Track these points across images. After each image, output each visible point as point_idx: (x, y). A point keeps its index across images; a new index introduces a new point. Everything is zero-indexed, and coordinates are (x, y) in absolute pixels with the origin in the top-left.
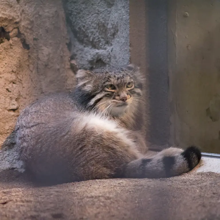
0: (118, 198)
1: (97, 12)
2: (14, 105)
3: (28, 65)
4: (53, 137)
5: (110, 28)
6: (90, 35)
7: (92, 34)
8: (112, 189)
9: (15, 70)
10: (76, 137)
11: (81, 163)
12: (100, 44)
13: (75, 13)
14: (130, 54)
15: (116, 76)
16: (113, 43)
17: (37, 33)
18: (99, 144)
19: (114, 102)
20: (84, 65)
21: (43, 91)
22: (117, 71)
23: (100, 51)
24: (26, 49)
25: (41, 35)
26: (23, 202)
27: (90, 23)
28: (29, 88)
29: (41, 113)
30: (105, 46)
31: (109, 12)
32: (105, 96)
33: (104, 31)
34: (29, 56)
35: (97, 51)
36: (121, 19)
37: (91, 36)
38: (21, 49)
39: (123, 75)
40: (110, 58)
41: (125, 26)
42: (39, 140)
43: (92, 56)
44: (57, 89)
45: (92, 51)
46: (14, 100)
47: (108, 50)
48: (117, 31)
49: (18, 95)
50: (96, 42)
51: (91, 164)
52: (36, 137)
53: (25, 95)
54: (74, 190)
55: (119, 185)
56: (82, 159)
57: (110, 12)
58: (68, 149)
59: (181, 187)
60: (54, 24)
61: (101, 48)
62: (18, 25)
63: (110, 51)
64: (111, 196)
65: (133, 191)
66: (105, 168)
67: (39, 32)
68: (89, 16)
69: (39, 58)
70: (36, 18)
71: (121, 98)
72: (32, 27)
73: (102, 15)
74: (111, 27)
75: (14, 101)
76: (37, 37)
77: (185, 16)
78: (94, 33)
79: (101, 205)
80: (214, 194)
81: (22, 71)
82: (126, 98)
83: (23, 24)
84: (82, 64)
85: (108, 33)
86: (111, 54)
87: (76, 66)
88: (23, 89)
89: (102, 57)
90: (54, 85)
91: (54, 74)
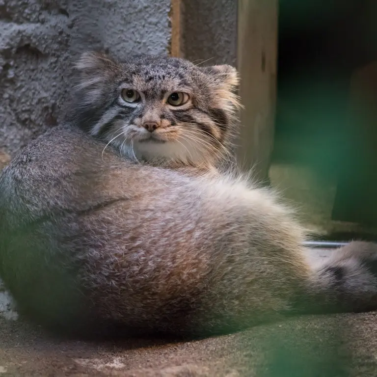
12: (27, 11)
16: (72, 9)
30: (40, 14)
45: (1, 28)
61: (28, 20)
89: (34, 40)
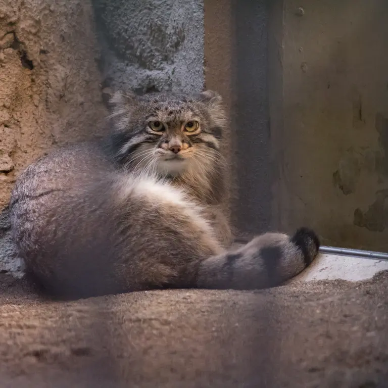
0: (183, 323)
1: (148, 6)
2: (6, 163)
3: (31, 96)
4: (78, 213)
5: (170, 33)
6: (136, 45)
7: (140, 44)
8: (173, 307)
9: (7, 104)
11: (123, 257)
12: (154, 61)
13: (112, 8)
14: (205, 78)
16: (175, 60)
17: (47, 41)
19: (159, 152)
21: (57, 141)
23: (154, 73)
24: (28, 69)
25: (53, 44)
26: (21, 327)
27: (136, 25)
28: (31, 135)
29: (56, 172)
30: (161, 63)
31: (169, 7)
32: (146, 141)
33: (160, 38)
34: (33, 81)
35: (148, 72)
36: (190, 18)
37: (137, 48)
38: (19, 68)
39: (182, 108)
40: (170, 85)
41: (197, 30)
42: (53, 219)
44: (79, 137)
45: (139, 72)
46: (7, 155)
47: (166, 71)
48: (183, 39)
49: (13, 146)
50: (146, 58)
51: (140, 257)
52: (47, 213)
53: (25, 147)
54: (108, 309)
55: (185, 300)
57: (171, 6)
59: (289, 304)
60: (74, 26)
61: (155, 67)
62: (14, 27)
63: (170, 72)
64: (171, 318)
65: (208, 311)
66: (162, 265)
67: (50, 41)
68: (135, 14)
69: (50, 84)
70: (45, 15)
71: (170, 146)
72: (38, 31)
73: (157, 12)
74: (173, 31)
75: (6, 158)
76: (46, 48)
77: (299, 15)
78: (143, 42)
79: (154, 335)
80: (346, 316)
81: (21, 106)
83: (22, 25)
85: (166, 42)
86: (171, 78)
88: (21, 136)
89: (156, 83)
90: (75, 130)
91: (74, 112)
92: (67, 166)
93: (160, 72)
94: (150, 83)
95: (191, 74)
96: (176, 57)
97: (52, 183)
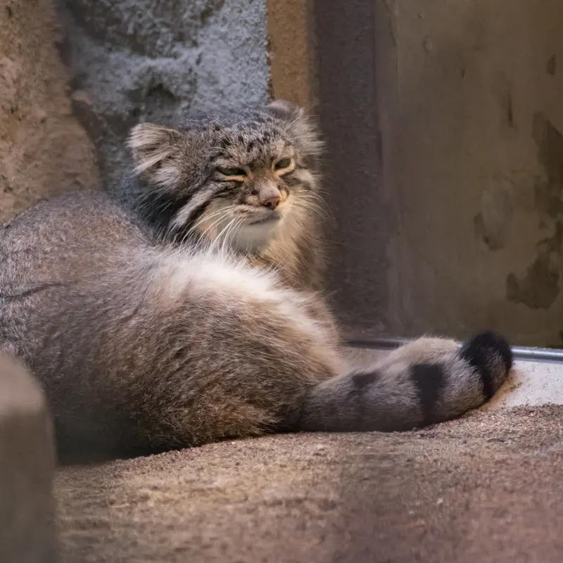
6: (126, 17)
7: (132, 15)
10: (165, 320)
11: (183, 396)
12: (159, 42)
15: (245, 137)
16: (200, 40)
18: (231, 337)
19: (242, 212)
20: (112, 104)
21: (11, 186)
22: (245, 122)
23: (160, 64)
29: (45, 253)
30: (173, 46)
32: (217, 195)
33: (170, 4)
35: (149, 62)
37: (129, 21)
39: (266, 134)
40: (193, 83)
42: (55, 335)
43: (136, 79)
44: (45, 178)
45: (133, 63)
50: (145, 37)
51: (212, 396)
52: (43, 324)
56: (185, 384)
58: (142, 357)
61: (161, 53)
63: (192, 61)
66: (251, 407)
71: (263, 199)
78: (139, 12)
82: (276, 200)
84: (106, 103)
85: (181, 11)
86: (196, 69)
87: (91, 107)
89: (165, 79)
90: (36, 166)
91: (33, 135)
92: (61, 240)
93: (171, 60)
94: (153, 80)
95: (241, 64)
96: (202, 36)
97: (43, 272)
